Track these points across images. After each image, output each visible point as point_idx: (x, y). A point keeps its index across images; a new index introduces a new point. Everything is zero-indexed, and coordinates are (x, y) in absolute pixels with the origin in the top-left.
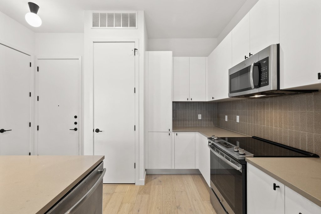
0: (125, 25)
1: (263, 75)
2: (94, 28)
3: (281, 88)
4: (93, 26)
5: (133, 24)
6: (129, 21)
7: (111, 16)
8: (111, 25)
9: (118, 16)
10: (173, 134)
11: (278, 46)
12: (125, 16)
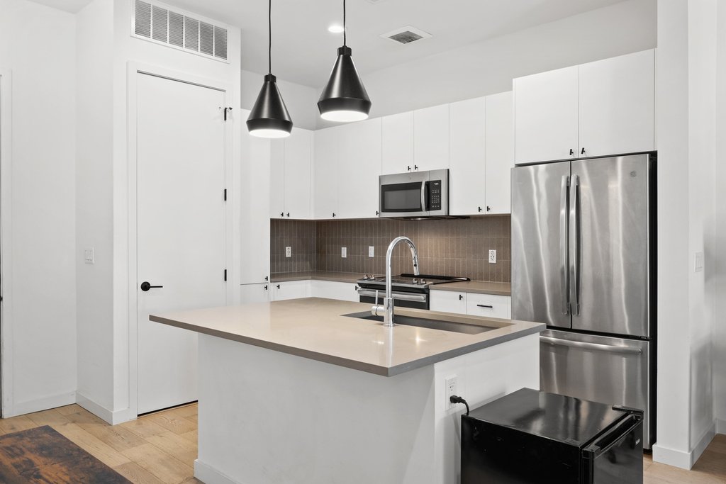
0: (207, 49)
1: (433, 198)
2: (138, 36)
3: (450, 214)
4: (137, 31)
5: (222, 53)
6: (214, 42)
7: (177, 20)
8: (176, 41)
9: (192, 25)
10: (272, 286)
11: (448, 170)
12: (206, 30)
